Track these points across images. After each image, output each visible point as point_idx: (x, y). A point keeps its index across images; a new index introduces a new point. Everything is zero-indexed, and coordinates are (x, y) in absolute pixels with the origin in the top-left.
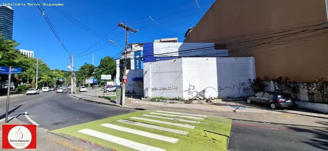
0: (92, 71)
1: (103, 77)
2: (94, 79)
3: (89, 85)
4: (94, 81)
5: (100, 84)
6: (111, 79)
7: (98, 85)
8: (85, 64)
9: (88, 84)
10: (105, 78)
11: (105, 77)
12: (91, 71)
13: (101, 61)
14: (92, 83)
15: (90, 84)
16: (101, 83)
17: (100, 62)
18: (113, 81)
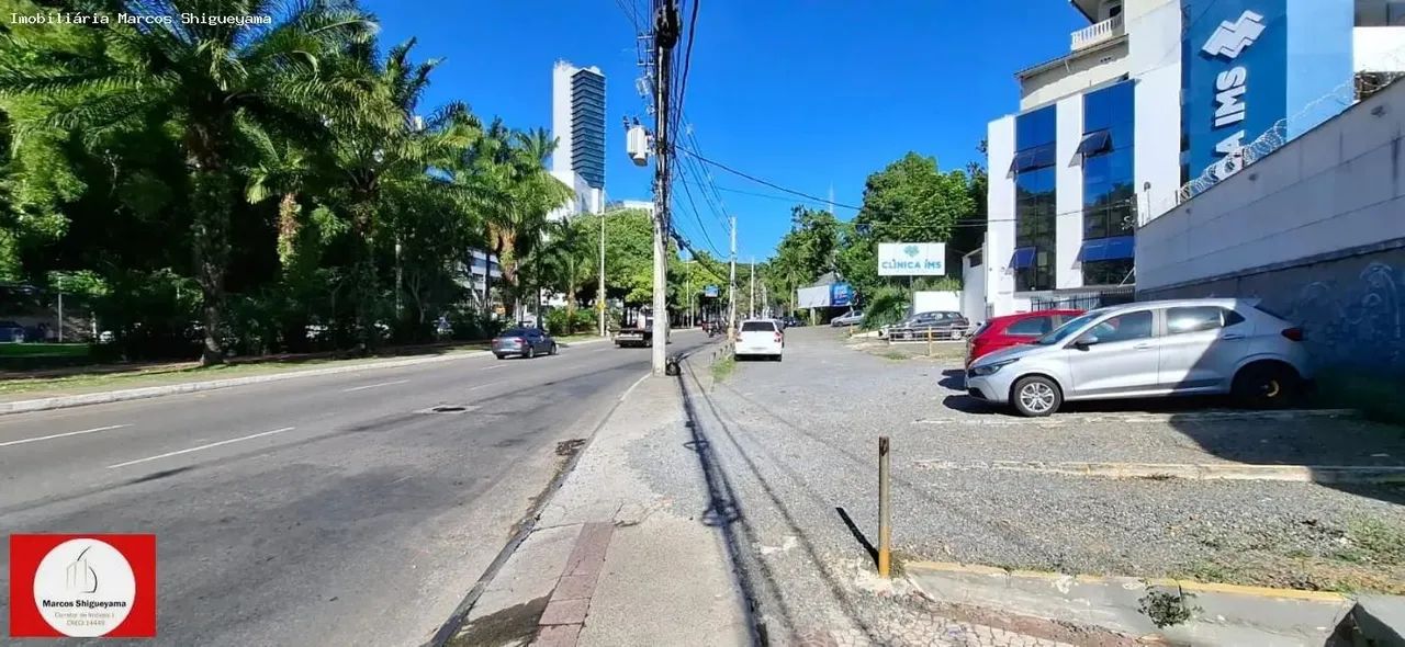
0: (826, 244)
1: (893, 257)
2: (834, 286)
3: (813, 312)
4: (836, 293)
5: (869, 308)
6: (941, 271)
7: (857, 314)
8: (797, 210)
9: (809, 310)
10: (901, 265)
11: (906, 258)
12: (822, 243)
13: (870, 186)
14: (827, 304)
15: (817, 310)
16: (873, 302)
17: (865, 193)
18: (956, 284)
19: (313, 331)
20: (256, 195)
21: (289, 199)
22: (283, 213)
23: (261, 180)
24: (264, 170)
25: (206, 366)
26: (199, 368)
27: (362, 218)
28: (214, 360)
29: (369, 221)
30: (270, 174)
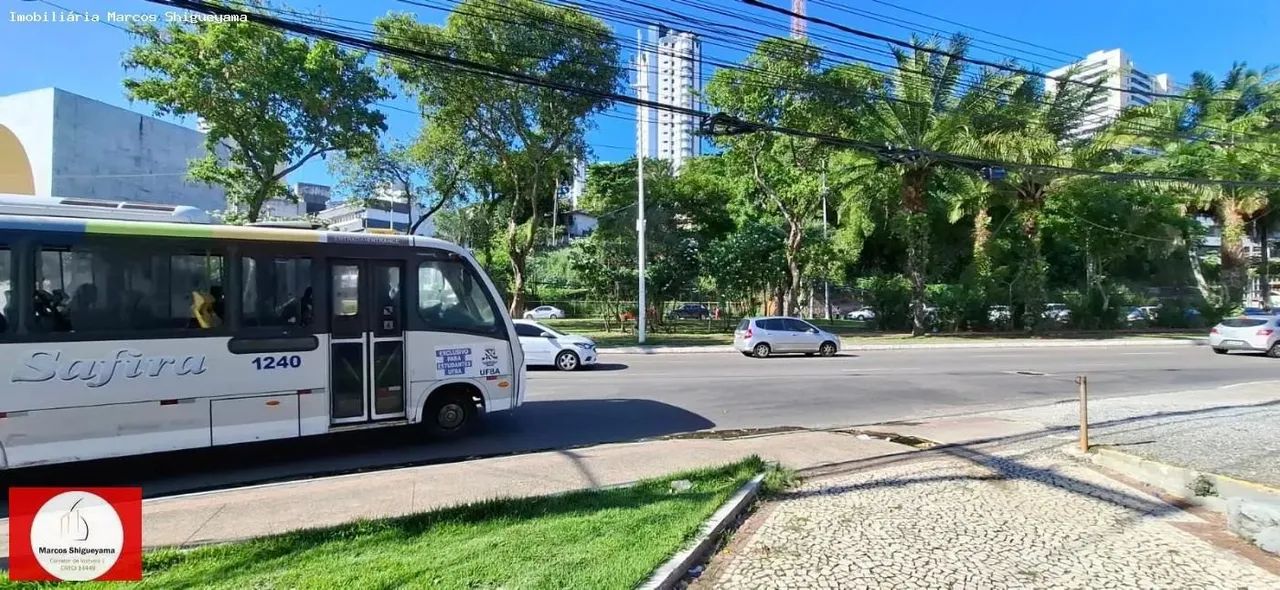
19: (995, 315)
20: (955, 216)
21: (982, 213)
22: (978, 226)
23: (958, 205)
24: (961, 198)
25: (915, 336)
26: (910, 338)
27: (1029, 223)
28: (919, 333)
29: (1035, 224)
30: (964, 200)
